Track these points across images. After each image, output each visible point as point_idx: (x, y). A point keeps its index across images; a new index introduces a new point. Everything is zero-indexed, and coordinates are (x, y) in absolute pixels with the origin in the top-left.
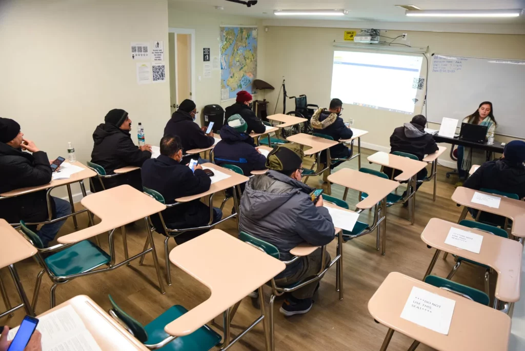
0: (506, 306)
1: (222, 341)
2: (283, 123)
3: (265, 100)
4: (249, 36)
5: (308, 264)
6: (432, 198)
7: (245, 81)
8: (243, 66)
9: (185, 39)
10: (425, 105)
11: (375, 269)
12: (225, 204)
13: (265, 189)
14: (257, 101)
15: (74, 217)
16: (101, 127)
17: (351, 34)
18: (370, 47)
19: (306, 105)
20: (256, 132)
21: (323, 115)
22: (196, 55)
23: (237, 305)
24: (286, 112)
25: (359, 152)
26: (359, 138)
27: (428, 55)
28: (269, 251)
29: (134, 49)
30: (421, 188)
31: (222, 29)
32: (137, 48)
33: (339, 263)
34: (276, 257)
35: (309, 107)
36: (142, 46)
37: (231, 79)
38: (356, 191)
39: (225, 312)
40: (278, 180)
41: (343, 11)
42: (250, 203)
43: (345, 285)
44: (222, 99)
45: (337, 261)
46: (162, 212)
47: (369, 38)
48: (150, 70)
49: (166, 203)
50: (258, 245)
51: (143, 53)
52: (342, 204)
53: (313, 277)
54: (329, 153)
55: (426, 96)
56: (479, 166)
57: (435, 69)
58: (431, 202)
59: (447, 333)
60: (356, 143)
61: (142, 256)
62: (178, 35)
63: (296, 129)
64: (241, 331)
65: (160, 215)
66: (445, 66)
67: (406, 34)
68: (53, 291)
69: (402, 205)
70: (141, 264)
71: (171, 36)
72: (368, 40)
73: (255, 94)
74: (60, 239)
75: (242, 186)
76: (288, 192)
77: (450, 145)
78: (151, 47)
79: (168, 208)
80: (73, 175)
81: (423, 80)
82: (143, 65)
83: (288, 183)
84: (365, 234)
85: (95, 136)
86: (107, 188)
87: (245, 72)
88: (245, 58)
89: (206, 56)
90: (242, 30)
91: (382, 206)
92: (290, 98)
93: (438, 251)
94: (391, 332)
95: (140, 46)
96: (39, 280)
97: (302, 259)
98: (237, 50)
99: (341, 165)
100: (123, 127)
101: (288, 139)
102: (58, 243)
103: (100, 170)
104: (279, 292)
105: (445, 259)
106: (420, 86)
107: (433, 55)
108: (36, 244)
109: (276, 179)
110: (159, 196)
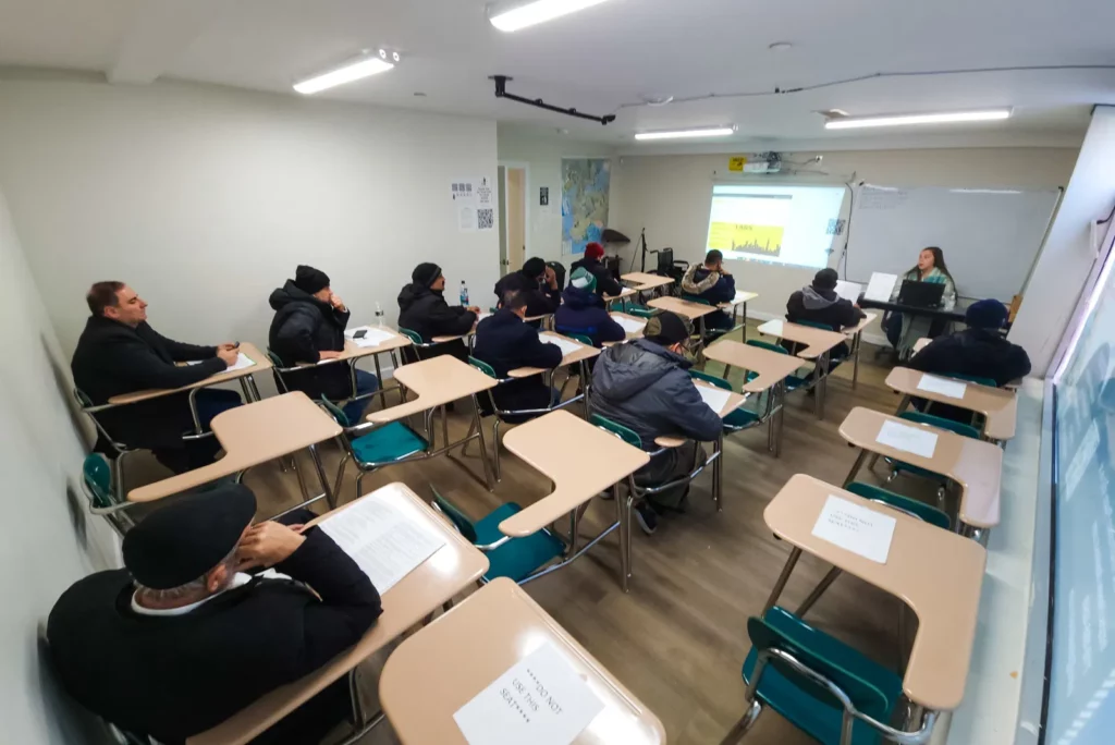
0: (977, 533)
1: (567, 550)
2: (641, 284)
3: (617, 256)
4: (598, 171)
5: (677, 458)
6: (851, 385)
7: (593, 231)
8: (590, 211)
9: (517, 177)
10: (845, 257)
11: (767, 475)
12: (569, 384)
13: (631, 361)
15: (382, 395)
16: (407, 288)
17: (738, 162)
18: (766, 179)
19: (672, 262)
20: (610, 294)
21: (699, 274)
22: (531, 198)
23: (585, 505)
24: (646, 270)
25: (744, 322)
26: (745, 303)
27: (854, 185)
28: (628, 438)
29: (455, 187)
30: (835, 372)
31: (565, 162)
32: (458, 186)
33: (717, 462)
34: (638, 446)
35: (675, 265)
36: (465, 183)
37: (574, 228)
38: (740, 369)
39: (573, 511)
40: (648, 351)
41: (730, 126)
42: (611, 380)
43: (725, 492)
44: (562, 255)
45: (714, 460)
46: (493, 389)
47: (766, 165)
48: (475, 215)
49: (498, 377)
50: (613, 430)
51: (466, 192)
52: (723, 384)
53: (683, 477)
54: (703, 323)
55: (846, 246)
56: (930, 340)
58: (849, 390)
59: (883, 561)
60: (740, 312)
61: (466, 443)
62: (510, 171)
63: (659, 292)
64: (587, 541)
65: (490, 393)
66: (880, 200)
67: (821, 157)
68: (359, 482)
69: (806, 392)
70: (463, 453)
71: (501, 171)
72: (764, 167)
74: (369, 417)
75: (592, 360)
76: (662, 366)
77: (882, 312)
78: (476, 184)
79: (500, 384)
80: (382, 344)
81: (844, 222)
82: (466, 208)
83: (661, 355)
84: (753, 426)
85: (400, 300)
86: (423, 359)
87: (593, 219)
88: (593, 202)
89: (544, 198)
90: (589, 162)
91: (777, 392)
92: (652, 252)
93: (864, 452)
94: (797, 552)
95: (462, 183)
96: (342, 468)
97: (670, 450)
98: (584, 190)
99: (720, 338)
100: (436, 286)
101: (650, 303)
102: (367, 421)
103: (415, 339)
104: (639, 493)
105: (871, 468)
106: (838, 230)
107: (861, 184)
108: (341, 422)
109: (645, 350)
110: (488, 369)
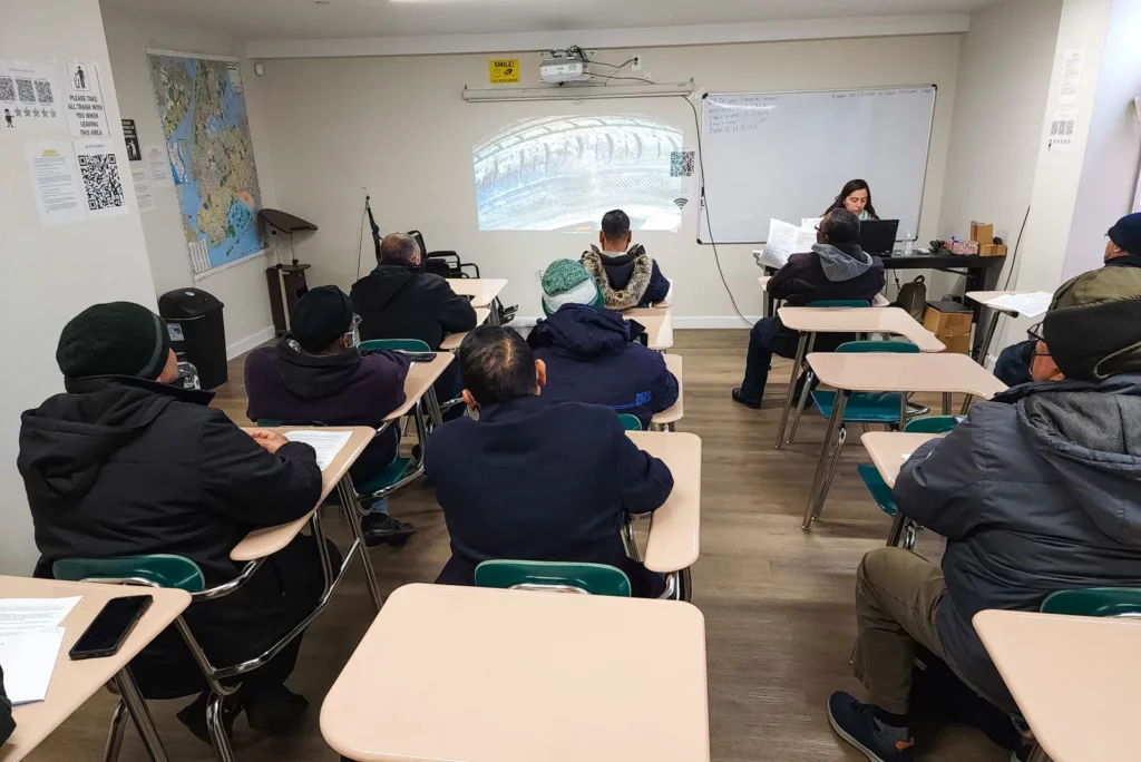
3: (295, 262)
4: (223, 85)
7: (239, 216)
8: (226, 172)
10: (704, 208)
14: (279, 266)
17: (506, 66)
29: (5, 89)
31: (155, 63)
32: (15, 86)
36: (33, 78)
37: (204, 212)
44: (194, 272)
48: (74, 170)
51: (38, 106)
55: (703, 189)
57: (715, 127)
66: (734, 118)
67: (640, 56)
73: (268, 250)
78: (61, 85)
81: (693, 154)
82: (48, 152)
87: (234, 189)
88: (226, 152)
89: (130, 144)
90: (203, 67)
95: (26, 76)
98: (205, 127)
106: (688, 169)
107: (705, 96)
